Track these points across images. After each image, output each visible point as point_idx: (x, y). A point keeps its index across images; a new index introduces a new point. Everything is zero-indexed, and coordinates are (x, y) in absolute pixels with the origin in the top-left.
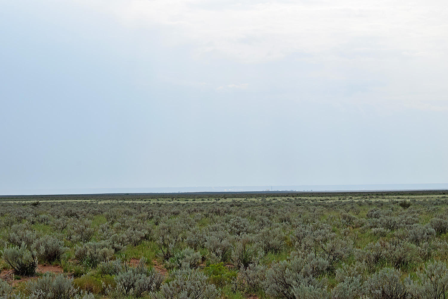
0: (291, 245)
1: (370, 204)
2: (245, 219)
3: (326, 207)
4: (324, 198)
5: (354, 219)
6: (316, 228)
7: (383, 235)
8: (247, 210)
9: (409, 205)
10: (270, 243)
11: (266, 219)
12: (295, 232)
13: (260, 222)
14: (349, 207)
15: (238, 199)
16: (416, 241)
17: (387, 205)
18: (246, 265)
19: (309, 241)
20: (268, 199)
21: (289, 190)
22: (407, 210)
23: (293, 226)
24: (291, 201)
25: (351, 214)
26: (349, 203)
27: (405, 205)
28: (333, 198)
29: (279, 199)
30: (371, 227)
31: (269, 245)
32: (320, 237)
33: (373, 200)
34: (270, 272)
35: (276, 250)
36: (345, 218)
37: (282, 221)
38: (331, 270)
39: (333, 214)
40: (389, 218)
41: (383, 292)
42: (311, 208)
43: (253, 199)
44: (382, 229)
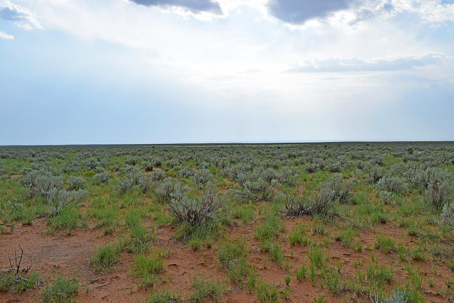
0: (239, 161)
1: (267, 147)
2: (225, 152)
3: (252, 148)
4: (252, 145)
5: (261, 152)
6: (248, 155)
7: (270, 157)
8: (225, 149)
9: (280, 148)
10: (232, 160)
11: (231, 152)
12: (241, 156)
13: (230, 153)
14: (260, 148)
15: (223, 146)
16: (281, 160)
17: (273, 148)
18: (224, 168)
19: (245, 160)
20: (233, 146)
21: (240, 142)
22: (280, 149)
23: (241, 155)
24: (241, 146)
25: (261, 151)
26: (260, 147)
27: (279, 148)
28: (255, 145)
29: (237, 146)
30: (267, 155)
31: (232, 161)
32: (249, 158)
33: (268, 146)
34: (231, 169)
35: (234, 163)
36: (258, 152)
37: (237, 153)
38: (252, 169)
39: (254, 151)
40: (273, 152)
41: (268, 176)
42: (247, 149)
43: (228, 146)
44: (270, 156)
